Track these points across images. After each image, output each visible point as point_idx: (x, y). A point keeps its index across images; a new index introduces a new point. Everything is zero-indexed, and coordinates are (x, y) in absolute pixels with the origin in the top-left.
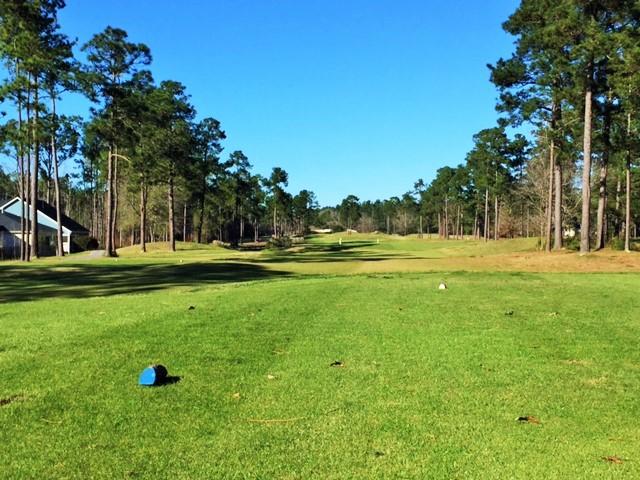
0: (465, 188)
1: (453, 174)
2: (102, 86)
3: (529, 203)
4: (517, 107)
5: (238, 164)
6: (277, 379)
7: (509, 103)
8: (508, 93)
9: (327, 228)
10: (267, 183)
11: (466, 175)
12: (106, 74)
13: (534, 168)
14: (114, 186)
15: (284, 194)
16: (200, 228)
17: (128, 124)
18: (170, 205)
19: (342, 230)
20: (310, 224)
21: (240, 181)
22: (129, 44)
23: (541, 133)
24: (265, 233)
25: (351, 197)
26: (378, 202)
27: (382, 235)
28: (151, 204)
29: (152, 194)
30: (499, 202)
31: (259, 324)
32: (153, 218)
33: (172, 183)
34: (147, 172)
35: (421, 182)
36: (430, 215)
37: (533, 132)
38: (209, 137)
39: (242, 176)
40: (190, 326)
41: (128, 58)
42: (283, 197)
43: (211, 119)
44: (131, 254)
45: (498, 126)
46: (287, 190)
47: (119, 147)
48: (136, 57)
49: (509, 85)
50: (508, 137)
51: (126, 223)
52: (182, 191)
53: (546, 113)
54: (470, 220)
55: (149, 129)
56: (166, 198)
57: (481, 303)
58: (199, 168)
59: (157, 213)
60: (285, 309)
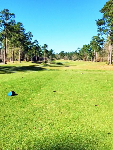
0: (89, 50)
1: (87, 46)
2: (3, 23)
3: (104, 54)
4: (102, 31)
5: (36, 43)
6: (40, 95)
7: (101, 30)
8: (100, 28)
9: (57, 58)
10: (43, 48)
11: (90, 47)
12: (4, 20)
13: (106, 45)
14: (6, 47)
15: (47, 50)
16: (26, 58)
17: (9, 32)
18: (20, 52)
19: (60, 59)
20: (53, 57)
21: (36, 47)
22: (10, 13)
23: (108, 37)
24: (42, 59)
25: (63, 51)
26: (69, 53)
27: (69, 60)
28: (15, 52)
29: (15, 49)
30: (97, 53)
31: (38, 81)
32: (15, 55)
33: (20, 47)
34: (14, 44)
35: (79, 48)
36: (81, 56)
37: (106, 37)
38: (29, 36)
39: (37, 46)
40: (22, 82)
41: (9, 16)
42: (46, 51)
43: (30, 32)
44: (10, 64)
45: (98, 35)
46: (47, 49)
47: (7, 38)
48: (11, 16)
49: (100, 25)
50: (100, 38)
51: (9, 56)
52: (22, 49)
53: (109, 32)
54: (90, 57)
55: (14, 34)
56: (19, 50)
57: (90, 77)
58: (26, 43)
59: (16, 54)
60: (44, 78)
